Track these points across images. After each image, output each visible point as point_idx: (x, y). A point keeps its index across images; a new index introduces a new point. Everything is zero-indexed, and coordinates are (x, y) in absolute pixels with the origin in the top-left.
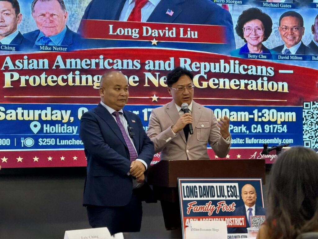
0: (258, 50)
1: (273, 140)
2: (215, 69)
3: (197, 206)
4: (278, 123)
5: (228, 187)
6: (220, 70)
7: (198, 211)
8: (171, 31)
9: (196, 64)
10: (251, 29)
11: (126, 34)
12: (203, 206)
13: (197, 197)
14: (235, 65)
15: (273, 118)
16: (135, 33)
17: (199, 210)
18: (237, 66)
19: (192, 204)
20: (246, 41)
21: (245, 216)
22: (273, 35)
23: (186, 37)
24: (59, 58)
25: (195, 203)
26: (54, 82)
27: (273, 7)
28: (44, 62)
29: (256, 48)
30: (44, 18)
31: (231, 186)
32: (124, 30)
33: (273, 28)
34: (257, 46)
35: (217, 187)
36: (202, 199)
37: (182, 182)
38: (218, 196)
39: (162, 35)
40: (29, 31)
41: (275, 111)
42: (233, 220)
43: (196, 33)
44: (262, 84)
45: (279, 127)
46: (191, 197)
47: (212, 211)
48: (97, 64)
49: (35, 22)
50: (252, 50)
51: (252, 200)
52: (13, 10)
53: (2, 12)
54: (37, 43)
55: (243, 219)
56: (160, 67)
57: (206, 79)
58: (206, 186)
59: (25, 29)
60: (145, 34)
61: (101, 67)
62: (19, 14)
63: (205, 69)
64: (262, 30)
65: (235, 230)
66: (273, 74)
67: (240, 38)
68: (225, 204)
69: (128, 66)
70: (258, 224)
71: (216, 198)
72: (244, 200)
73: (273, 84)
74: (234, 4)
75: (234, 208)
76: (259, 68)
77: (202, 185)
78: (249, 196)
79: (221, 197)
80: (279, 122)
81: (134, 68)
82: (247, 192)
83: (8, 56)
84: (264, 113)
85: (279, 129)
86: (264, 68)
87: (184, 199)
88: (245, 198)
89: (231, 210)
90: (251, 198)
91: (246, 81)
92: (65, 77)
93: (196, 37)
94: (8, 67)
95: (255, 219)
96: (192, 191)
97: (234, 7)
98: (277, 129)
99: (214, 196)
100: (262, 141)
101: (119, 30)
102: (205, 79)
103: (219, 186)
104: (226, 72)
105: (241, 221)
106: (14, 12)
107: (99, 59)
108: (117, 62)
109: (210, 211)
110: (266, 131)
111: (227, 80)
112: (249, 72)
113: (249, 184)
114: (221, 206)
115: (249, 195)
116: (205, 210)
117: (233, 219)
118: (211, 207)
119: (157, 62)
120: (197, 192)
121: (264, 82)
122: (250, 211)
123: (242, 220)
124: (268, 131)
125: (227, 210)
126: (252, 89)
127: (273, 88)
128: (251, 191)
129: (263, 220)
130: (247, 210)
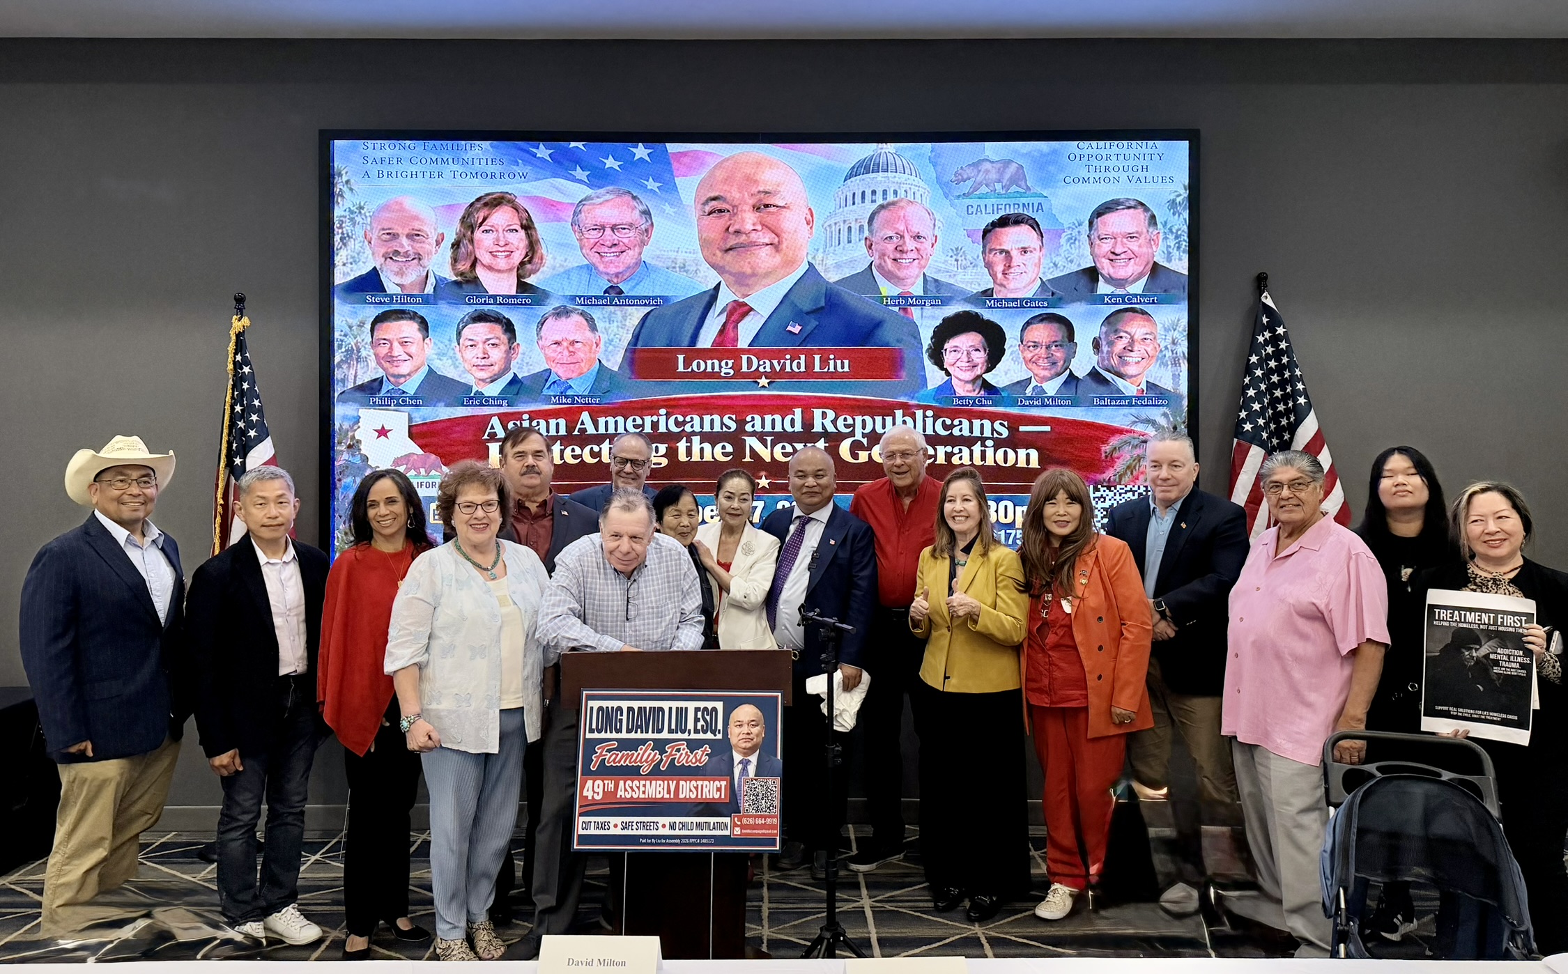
0: (974, 390)
3: (617, 752)
5: (697, 710)
7: (617, 764)
8: (796, 361)
9: (845, 420)
10: (959, 352)
11: (709, 369)
12: (630, 753)
13: (619, 731)
14: (925, 419)
15: (1006, 517)
16: (726, 368)
17: (619, 762)
18: (929, 421)
19: (606, 748)
20: (948, 374)
21: (729, 777)
22: (1008, 360)
23: (826, 370)
24: (585, 416)
25: (614, 744)
26: (574, 457)
27: (1008, 307)
28: (557, 424)
29: (969, 387)
30: (559, 349)
31: (706, 709)
32: (706, 363)
33: (1006, 347)
34: (974, 381)
35: (670, 709)
36: (633, 735)
37: (589, 697)
38: (670, 731)
39: (778, 368)
40: (533, 372)
41: (1009, 504)
42: (698, 785)
43: (846, 362)
44: (983, 453)
46: (606, 732)
47: (650, 765)
49: (542, 355)
50: (961, 389)
51: (752, 739)
52: (504, 338)
53: (485, 342)
54: (545, 392)
55: (724, 783)
56: (773, 427)
57: (866, 445)
58: (645, 708)
59: (525, 369)
60: (745, 369)
61: (662, 429)
62: (515, 344)
64: (982, 352)
65: (700, 808)
66: (1005, 433)
67: (936, 368)
68: (684, 749)
69: (712, 427)
70: (760, 797)
71: (665, 735)
72: (734, 740)
73: (1005, 453)
76: (977, 423)
77: (636, 704)
78: (746, 732)
79: (677, 733)
81: (725, 429)
82: (743, 721)
83: (494, 415)
86: (987, 423)
87: (589, 736)
88: (735, 734)
89: (698, 763)
90: (751, 736)
91: (949, 449)
92: (596, 449)
93: (846, 369)
94: (495, 434)
96: (609, 719)
97: (925, 311)
99: (660, 731)
101: (695, 364)
102: (864, 445)
103: (677, 708)
105: (719, 789)
106: (506, 341)
107: (658, 415)
108: (692, 419)
109: (646, 764)
112: (956, 432)
113: (750, 703)
114: (674, 753)
115: (745, 729)
116: (635, 761)
117: (700, 783)
118: (650, 754)
119: (768, 418)
120: (621, 721)
121: (986, 449)
122: (745, 765)
123: (721, 785)
125: (687, 762)
127: (1006, 461)
128: (753, 721)
129: (774, 789)
130: (736, 763)
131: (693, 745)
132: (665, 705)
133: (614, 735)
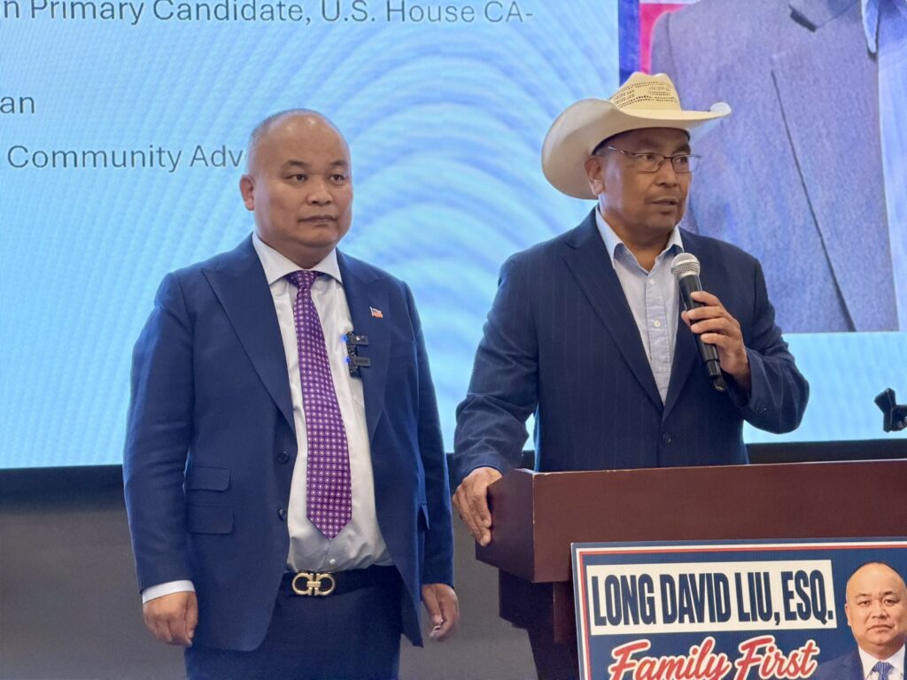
3: (652, 659)
5: (786, 576)
19: (631, 653)
25: (645, 645)
31: (801, 574)
35: (738, 576)
37: (589, 560)
38: (743, 617)
51: (891, 627)
68: (771, 649)
72: (859, 630)
75: (812, 665)
79: (755, 619)
82: (870, 595)
87: (597, 631)
88: (860, 619)
89: (800, 674)
90: (887, 622)
96: (630, 599)
99: (725, 617)
103: (750, 575)
113: (879, 562)
114: (754, 656)
115: (876, 609)
116: (687, 675)
118: (712, 660)
122: (883, 674)
125: (780, 673)
128: (888, 593)
130: (866, 672)
131: (788, 641)
133: (642, 628)
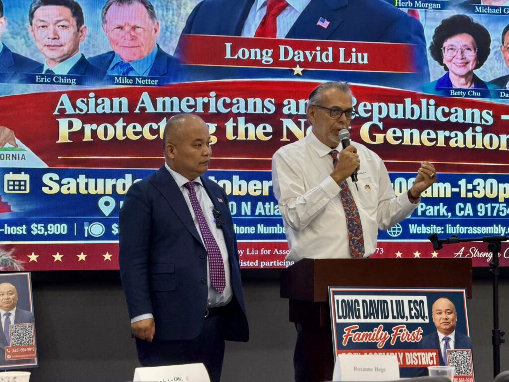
0: (467, 84)
1: (492, 228)
2: (396, 113)
3: (360, 333)
4: (499, 201)
6: (404, 115)
7: (361, 341)
8: (325, 53)
9: (365, 106)
10: (455, 50)
11: (252, 57)
12: (369, 333)
13: (358, 317)
14: (429, 107)
15: (491, 193)
16: (266, 57)
17: (362, 339)
18: (432, 109)
19: (352, 330)
20: (446, 68)
21: (437, 350)
23: (349, 62)
24: (145, 96)
25: (357, 327)
27: (492, 14)
28: (120, 103)
29: (463, 80)
30: (122, 33)
31: (415, 301)
32: (250, 52)
33: (491, 47)
34: (465, 76)
35: (391, 301)
36: (368, 321)
37: (335, 293)
38: (394, 317)
39: (310, 58)
40: (98, 54)
41: (494, 181)
42: (417, 356)
43: (366, 55)
44: (474, 138)
45: (502, 207)
46: (350, 318)
47: (384, 341)
48: (206, 106)
49: (106, 38)
50: (458, 82)
51: (450, 323)
52: (73, 21)
53: (55, 24)
55: (435, 354)
57: (382, 129)
58: (374, 301)
59: (92, 50)
60: (282, 58)
61: (212, 110)
62: (83, 27)
63: (380, 113)
64: (473, 51)
65: (420, 372)
66: (491, 121)
67: (437, 63)
68: (405, 330)
69: (255, 109)
70: (460, 363)
72: (437, 324)
73: (491, 138)
74: (428, 9)
75: (420, 337)
77: (368, 298)
78: (444, 318)
79: (398, 318)
80: (501, 200)
81: (266, 112)
82: (441, 310)
83: (64, 92)
84: (477, 184)
85: (501, 211)
86: (477, 112)
87: (338, 321)
88: (438, 320)
89: (415, 340)
90: (448, 321)
91: (447, 133)
93: (366, 61)
94: (64, 110)
95: (454, 354)
96: (351, 309)
97: (428, 13)
98: (498, 211)
99: (387, 317)
100: (473, 230)
101: (240, 51)
102: (380, 129)
104: (415, 118)
105: (432, 358)
106: (75, 23)
107: (209, 97)
108: (238, 102)
109: (381, 341)
110: (479, 214)
111: (416, 132)
113: (445, 297)
114: (398, 333)
115: (444, 316)
116: (373, 339)
117: (419, 354)
118: (382, 334)
119: (302, 102)
120: (359, 310)
121: (476, 134)
122: (447, 341)
123: (433, 356)
124: (483, 214)
125: (408, 340)
126: (456, 145)
127: (491, 145)
128: (448, 310)
129: (468, 357)
130: (441, 340)
131: (411, 327)
132: (388, 298)
